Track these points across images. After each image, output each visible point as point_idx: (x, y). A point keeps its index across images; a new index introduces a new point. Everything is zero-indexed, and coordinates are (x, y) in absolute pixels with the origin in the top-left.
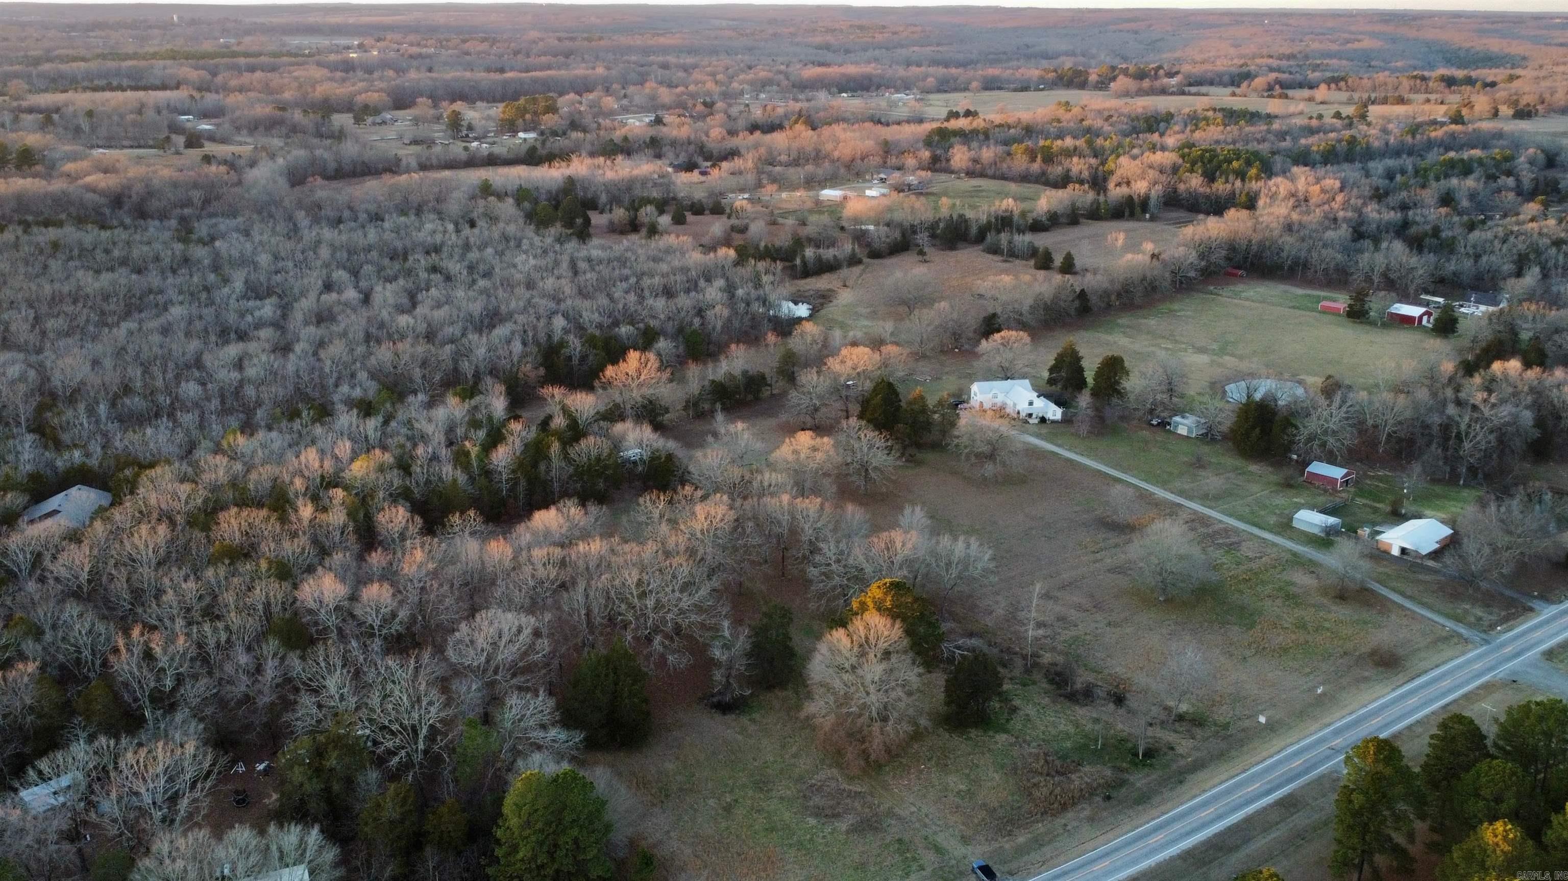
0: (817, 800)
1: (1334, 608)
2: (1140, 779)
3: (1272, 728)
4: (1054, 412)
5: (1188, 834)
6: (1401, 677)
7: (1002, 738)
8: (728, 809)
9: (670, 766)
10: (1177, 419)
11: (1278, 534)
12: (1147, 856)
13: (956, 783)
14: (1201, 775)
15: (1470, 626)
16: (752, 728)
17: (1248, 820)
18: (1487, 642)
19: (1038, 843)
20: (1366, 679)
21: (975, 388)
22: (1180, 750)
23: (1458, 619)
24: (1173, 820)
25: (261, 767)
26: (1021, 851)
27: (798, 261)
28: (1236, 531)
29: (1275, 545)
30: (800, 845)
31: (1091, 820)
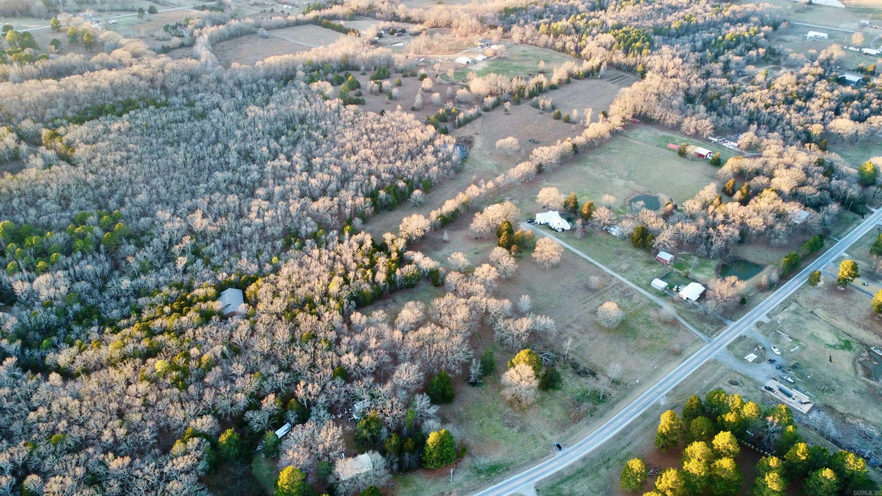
0: (506, 421)
1: (662, 327)
2: (601, 407)
3: (640, 384)
4: (567, 226)
5: (614, 429)
6: (681, 359)
7: (559, 392)
8: (481, 425)
9: (461, 409)
10: (612, 229)
11: (646, 290)
12: (603, 438)
13: (547, 411)
14: (619, 404)
15: (705, 334)
16: (483, 392)
17: (632, 423)
18: (710, 342)
19: (572, 434)
20: (670, 361)
21: (538, 215)
22: (613, 395)
23: (702, 331)
24: (610, 424)
25: (340, 416)
26: (567, 437)
27: (456, 121)
28: (632, 289)
29: (645, 296)
30: (504, 438)
31: (587, 424)
